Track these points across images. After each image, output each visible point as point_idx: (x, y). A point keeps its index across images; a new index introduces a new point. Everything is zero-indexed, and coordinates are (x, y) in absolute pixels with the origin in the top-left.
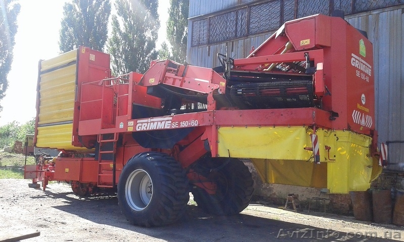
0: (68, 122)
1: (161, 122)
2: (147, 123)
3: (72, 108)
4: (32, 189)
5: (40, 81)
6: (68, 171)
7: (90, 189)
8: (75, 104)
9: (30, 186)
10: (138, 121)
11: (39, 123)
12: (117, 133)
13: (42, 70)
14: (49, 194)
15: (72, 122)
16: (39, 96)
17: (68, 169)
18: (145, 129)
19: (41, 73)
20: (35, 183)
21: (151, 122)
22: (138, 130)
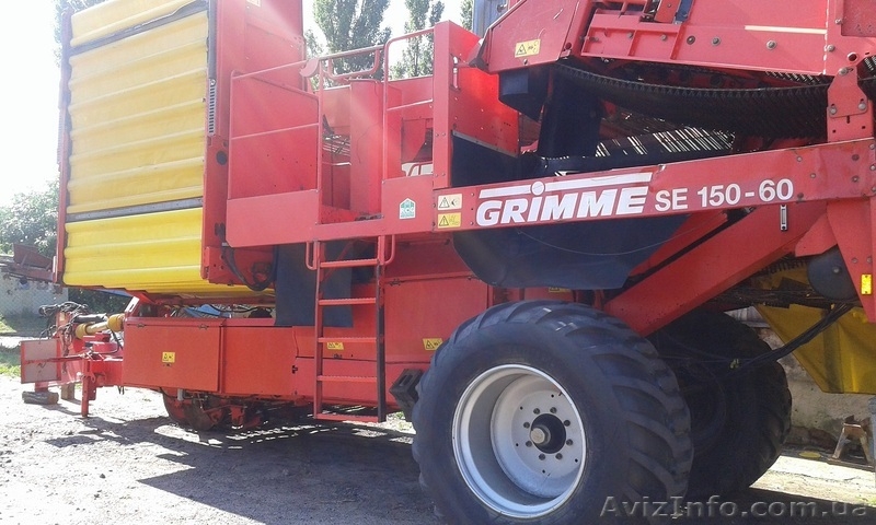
0: (181, 204)
1: (599, 190)
2: (530, 197)
3: (198, 157)
4: (36, 410)
5: (69, 78)
6: (172, 360)
7: (235, 412)
8: (209, 144)
9: (29, 399)
10: (485, 193)
11: (70, 210)
12: (388, 238)
13: (74, 42)
14: (100, 427)
15: (195, 202)
16: (67, 124)
17: (172, 355)
18: (519, 219)
19: (71, 51)
20: (42, 390)
21: (544, 195)
22: (482, 222)
